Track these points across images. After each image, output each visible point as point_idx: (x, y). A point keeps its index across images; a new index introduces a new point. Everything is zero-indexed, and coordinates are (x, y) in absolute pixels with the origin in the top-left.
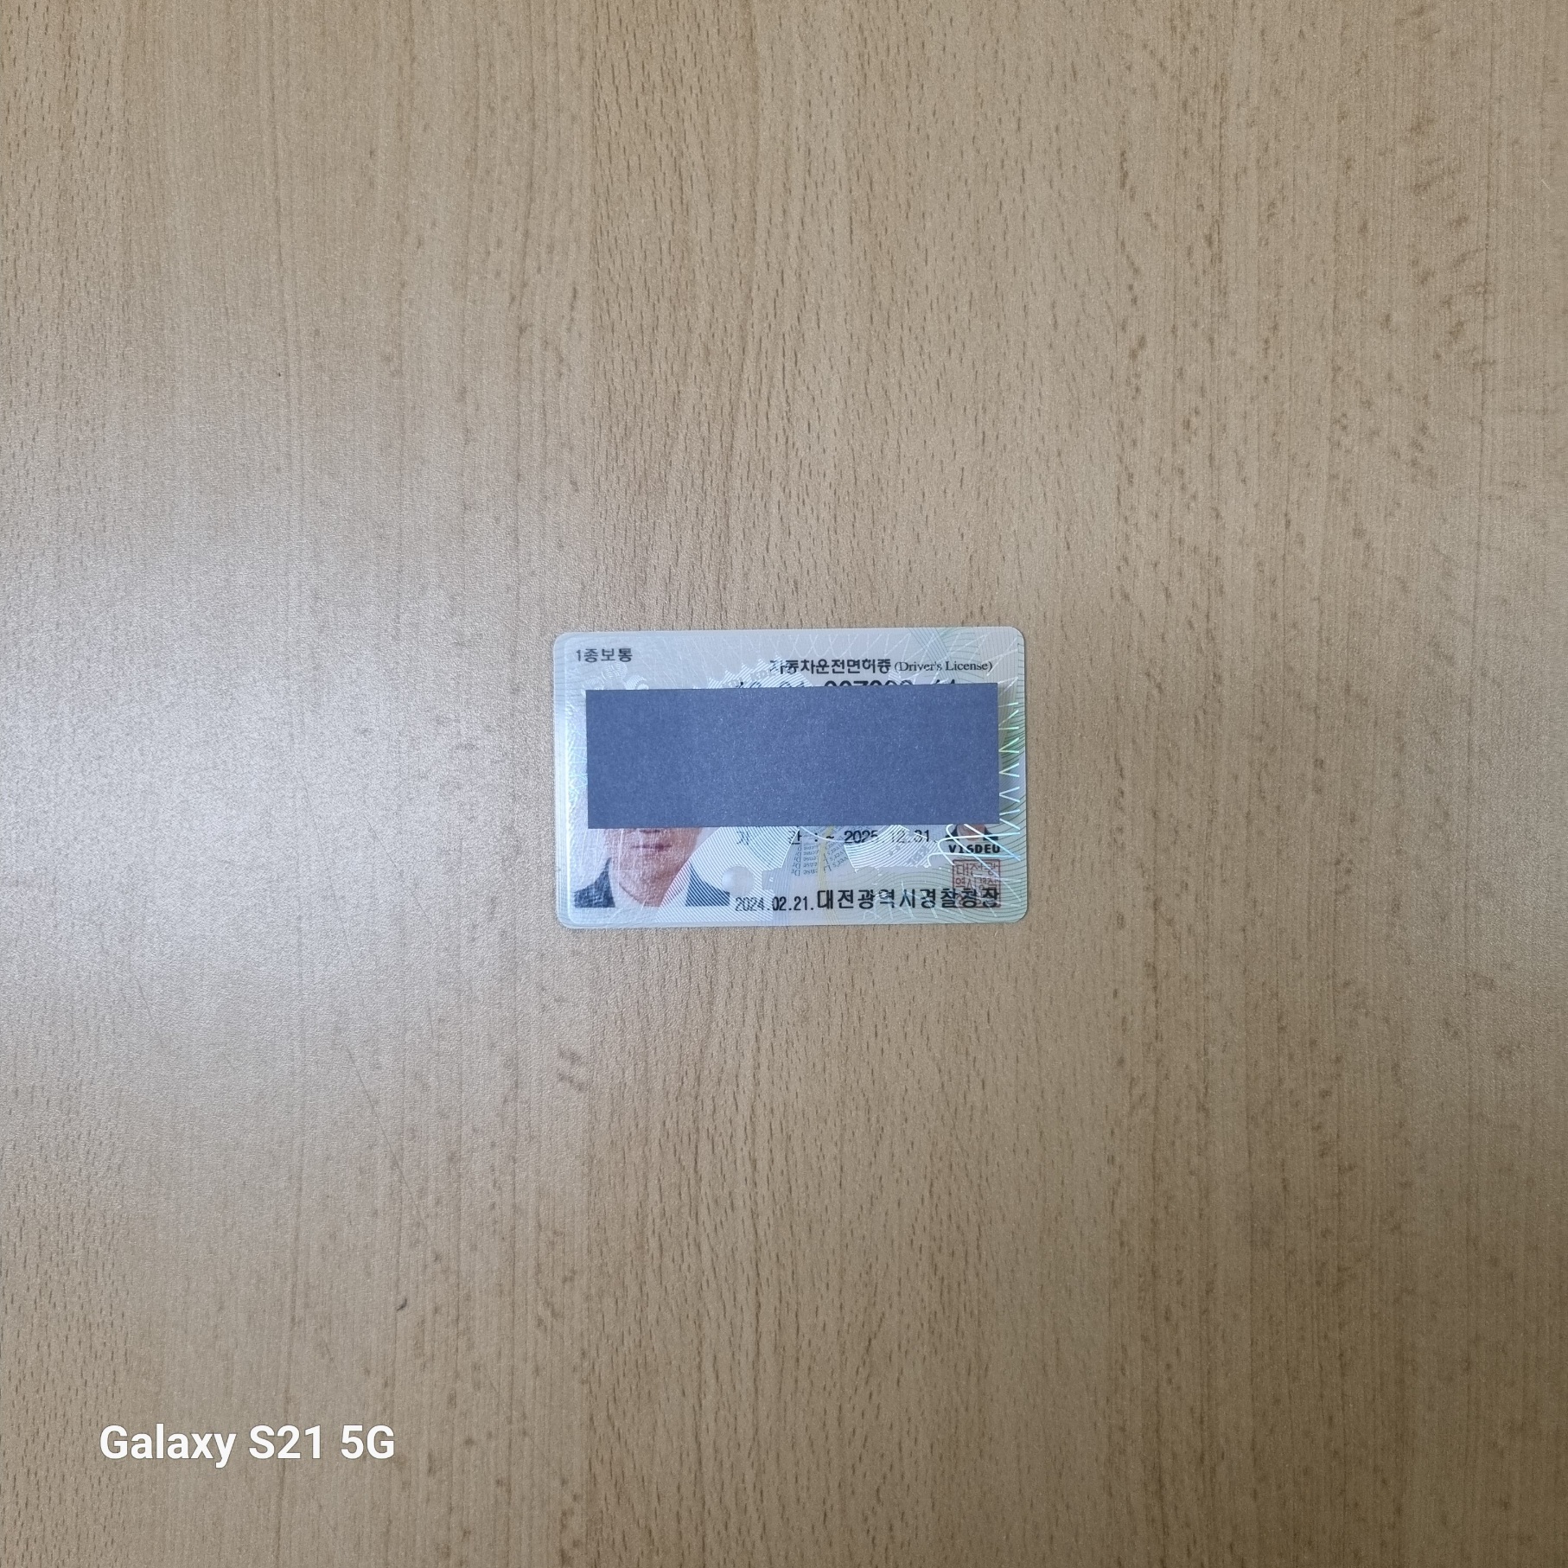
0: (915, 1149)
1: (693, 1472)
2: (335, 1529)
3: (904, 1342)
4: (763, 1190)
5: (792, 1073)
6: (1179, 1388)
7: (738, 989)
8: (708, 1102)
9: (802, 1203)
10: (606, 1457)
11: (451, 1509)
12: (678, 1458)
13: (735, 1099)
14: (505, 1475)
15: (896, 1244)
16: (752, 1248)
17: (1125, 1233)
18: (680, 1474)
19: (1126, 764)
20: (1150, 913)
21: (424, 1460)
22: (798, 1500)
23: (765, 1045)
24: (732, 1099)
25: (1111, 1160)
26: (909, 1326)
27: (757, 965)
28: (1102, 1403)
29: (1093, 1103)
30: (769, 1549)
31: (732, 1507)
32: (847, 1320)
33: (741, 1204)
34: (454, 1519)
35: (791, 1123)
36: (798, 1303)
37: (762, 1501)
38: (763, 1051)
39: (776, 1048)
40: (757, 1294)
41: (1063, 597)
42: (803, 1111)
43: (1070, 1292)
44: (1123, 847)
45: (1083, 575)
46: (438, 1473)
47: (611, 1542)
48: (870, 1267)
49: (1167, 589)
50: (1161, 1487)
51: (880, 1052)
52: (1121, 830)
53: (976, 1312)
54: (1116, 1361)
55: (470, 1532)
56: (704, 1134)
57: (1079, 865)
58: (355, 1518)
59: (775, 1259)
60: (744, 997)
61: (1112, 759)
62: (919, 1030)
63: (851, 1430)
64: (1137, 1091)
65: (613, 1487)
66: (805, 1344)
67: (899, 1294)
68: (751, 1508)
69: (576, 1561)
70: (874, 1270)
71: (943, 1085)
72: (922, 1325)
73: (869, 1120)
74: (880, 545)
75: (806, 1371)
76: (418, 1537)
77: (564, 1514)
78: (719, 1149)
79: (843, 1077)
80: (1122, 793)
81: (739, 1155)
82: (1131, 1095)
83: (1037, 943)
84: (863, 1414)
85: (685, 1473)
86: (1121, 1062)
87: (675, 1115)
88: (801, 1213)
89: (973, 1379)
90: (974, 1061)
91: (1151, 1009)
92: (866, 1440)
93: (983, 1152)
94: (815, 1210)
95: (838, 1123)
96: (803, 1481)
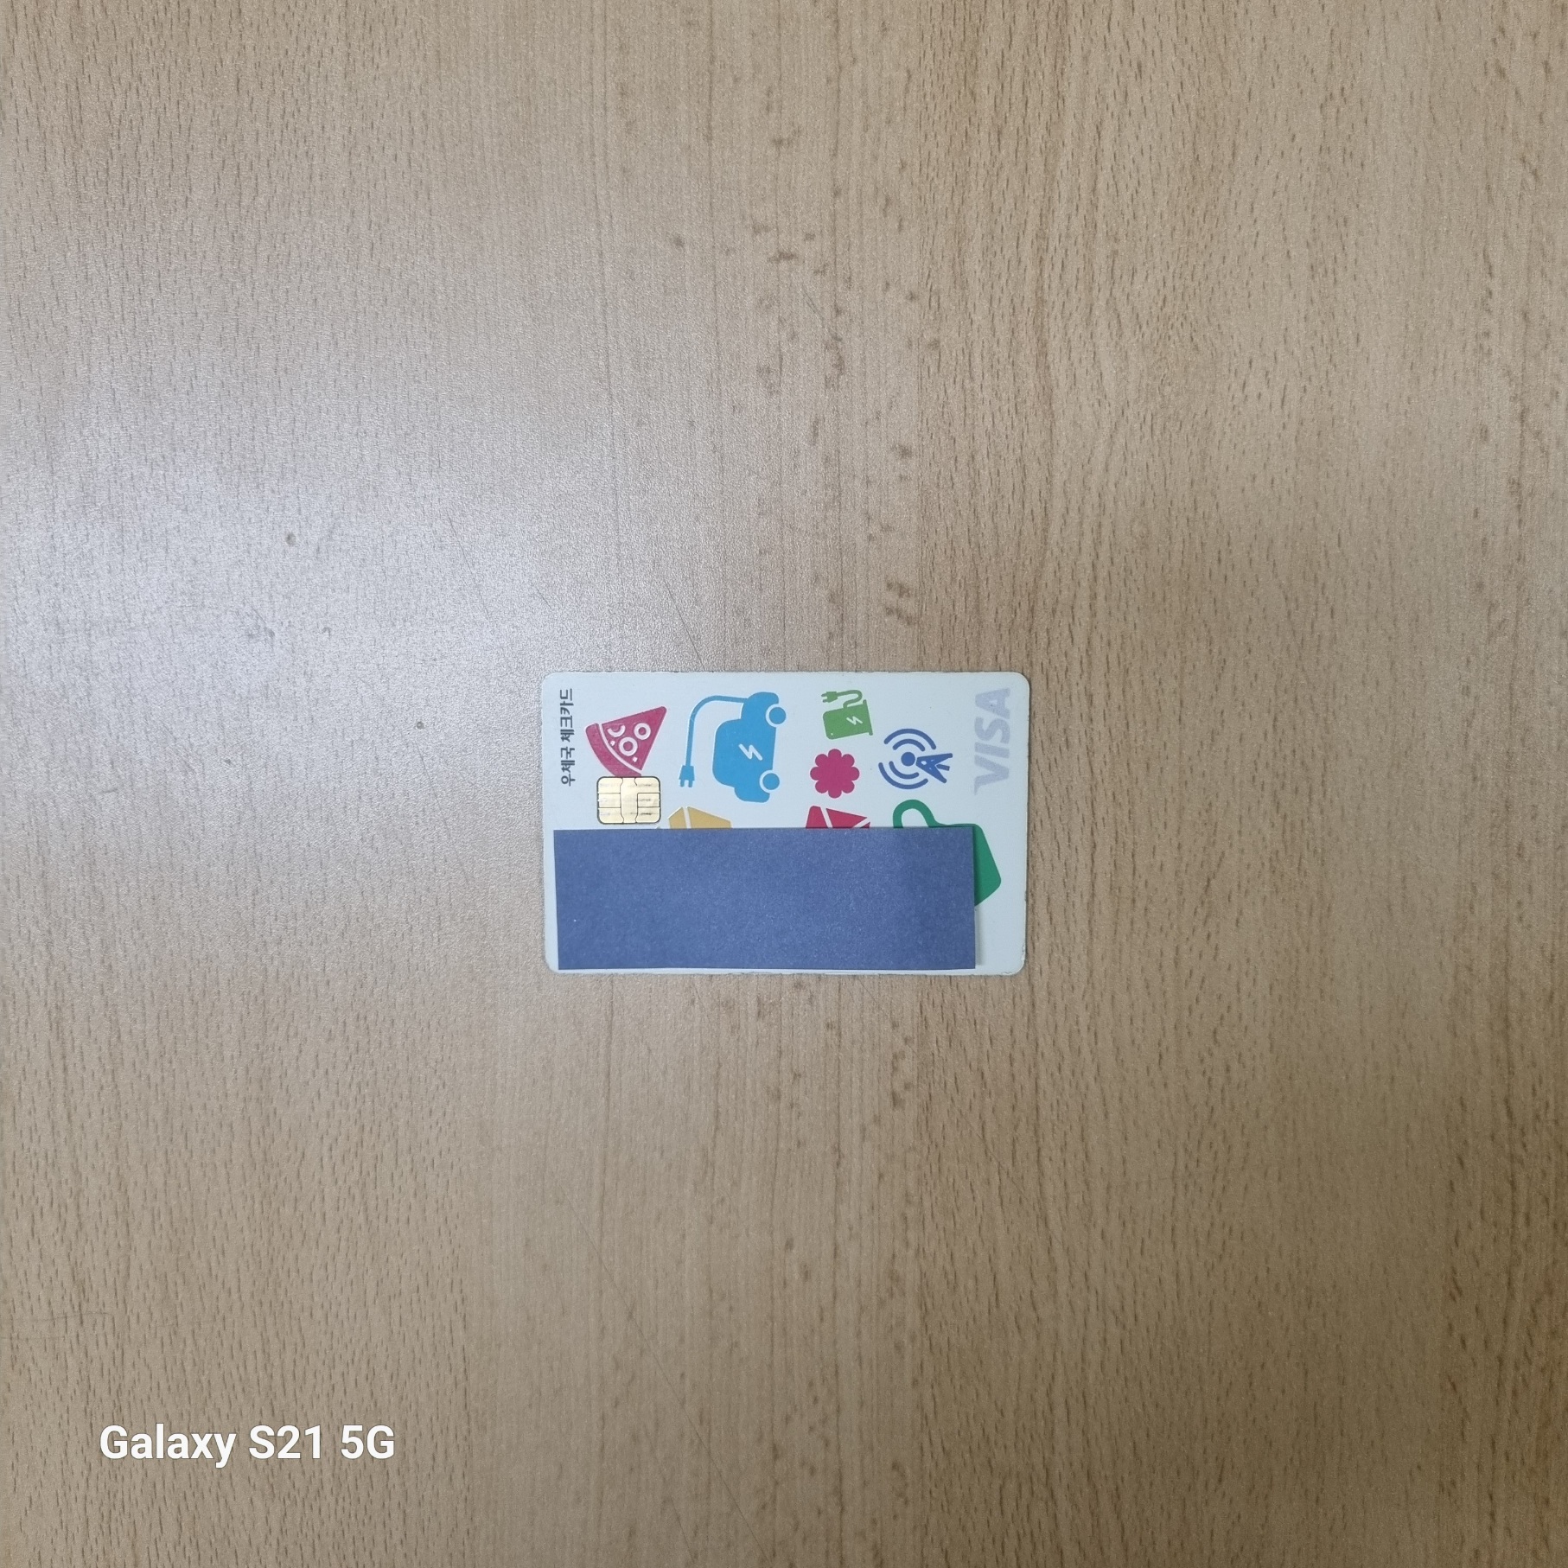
0: (1259, 681)
1: (1026, 1014)
2: (664, 1073)
3: (1244, 883)
4: (1099, 726)
5: (1130, 603)
6: (1530, 926)
7: (1073, 514)
8: (1043, 635)
9: (1140, 739)
10: (937, 1002)
11: (781, 1052)
12: (1011, 1002)
13: (1071, 632)
14: (835, 1018)
15: (1237, 780)
16: (1087, 787)
17: (1478, 767)
18: (1013, 1016)
19: (1496, 260)
20: (1517, 424)
21: (752, 1003)
22: (1133, 1042)
23: (1103, 574)
24: (1067, 632)
25: (1466, 691)
26: (1249, 865)
27: (1094, 490)
28: (1449, 943)
29: (1449, 631)
30: (1102, 1090)
31: (1066, 1050)
32: (1185, 859)
33: (1076, 741)
34: (784, 1062)
35: (1129, 655)
36: (1135, 843)
37: (1096, 1043)
38: (1100, 581)
39: (1115, 577)
40: (1092, 834)
41: (1432, 75)
42: (1142, 642)
43: (1418, 828)
44: (1489, 353)
45: (1454, 49)
46: (767, 1017)
47: (943, 1085)
48: (1210, 804)
49: (1546, 64)
50: (1507, 1027)
51: (1223, 580)
52: (1487, 334)
53: (1320, 850)
54: (1465, 901)
55: (800, 1075)
56: (1038, 668)
57: (1440, 375)
58: (684, 1061)
59: (1112, 798)
60: (1081, 523)
61: (1481, 256)
62: (1264, 556)
63: (1187, 972)
64: (1496, 618)
65: (945, 1033)
66: (1141, 885)
67: (1240, 832)
68: (1085, 1050)
69: (907, 1104)
70: (1214, 809)
71: (1289, 614)
72: (1263, 864)
73: (1211, 651)
74: (1233, 19)
75: (1143, 911)
76: (748, 1080)
77: (895, 1056)
78: (1053, 684)
79: (1184, 607)
80: (1490, 293)
81: (1075, 691)
82: (1489, 621)
83: (1393, 460)
84: (1200, 956)
85: (1018, 1015)
86: (1480, 586)
87: (1007, 648)
88: (1139, 750)
89: (1315, 919)
90: (1323, 588)
91: (1514, 528)
92: (1203, 981)
93: (1332, 686)
94: (1153, 747)
95: (1178, 656)
96: (1138, 1023)
